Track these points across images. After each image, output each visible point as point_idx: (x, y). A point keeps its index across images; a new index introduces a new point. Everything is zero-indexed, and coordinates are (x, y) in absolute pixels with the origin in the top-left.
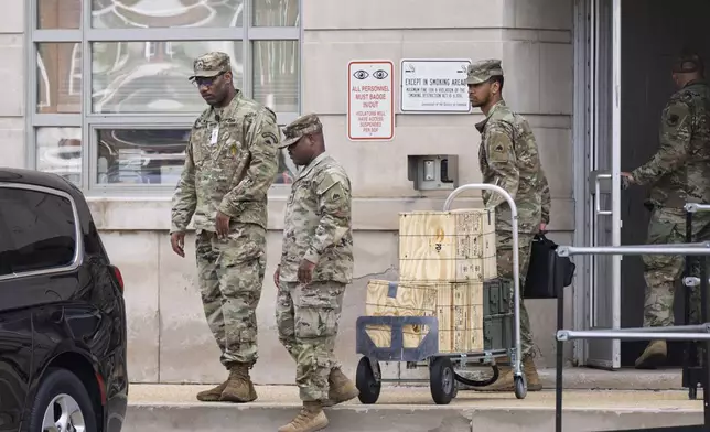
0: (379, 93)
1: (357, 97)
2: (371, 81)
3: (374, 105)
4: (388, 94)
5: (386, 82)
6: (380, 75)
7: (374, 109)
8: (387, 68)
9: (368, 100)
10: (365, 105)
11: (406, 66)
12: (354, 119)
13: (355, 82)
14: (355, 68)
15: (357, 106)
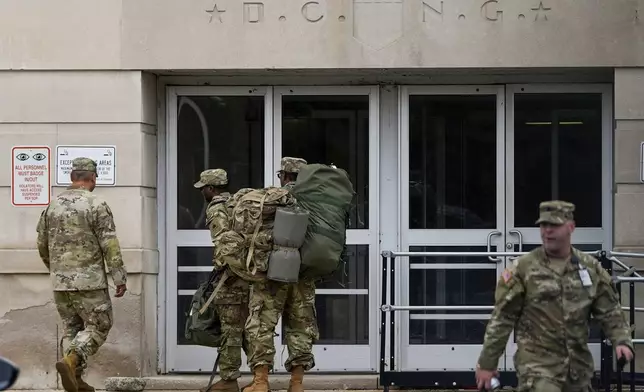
0: (38, 170)
1: (20, 174)
2: (31, 161)
3: (33, 180)
4: (46, 173)
5: (44, 162)
6: (39, 157)
7: (33, 183)
8: (45, 152)
9: (28, 176)
10: (26, 179)
11: (61, 151)
12: (17, 190)
13: (17, 162)
14: (17, 152)
15: (19, 180)
